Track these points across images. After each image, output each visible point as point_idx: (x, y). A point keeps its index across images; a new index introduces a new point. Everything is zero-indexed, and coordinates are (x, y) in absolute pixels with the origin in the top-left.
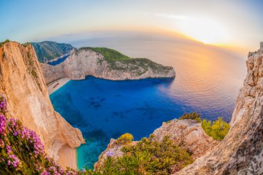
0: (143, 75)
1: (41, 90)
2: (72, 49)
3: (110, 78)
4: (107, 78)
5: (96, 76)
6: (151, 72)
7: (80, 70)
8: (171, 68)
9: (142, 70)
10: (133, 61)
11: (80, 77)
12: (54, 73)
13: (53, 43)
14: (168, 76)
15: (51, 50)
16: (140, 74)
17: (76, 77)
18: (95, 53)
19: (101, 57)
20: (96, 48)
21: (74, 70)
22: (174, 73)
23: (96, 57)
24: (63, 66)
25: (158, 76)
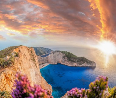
0: (82, 65)
1: (36, 67)
2: (51, 51)
3: (68, 65)
4: (67, 65)
5: (62, 64)
6: (86, 64)
7: (55, 60)
8: (94, 62)
9: (82, 63)
10: (78, 58)
11: (55, 63)
12: (43, 60)
13: (43, 48)
14: (93, 66)
15: (42, 51)
16: (81, 64)
17: (53, 63)
18: (62, 53)
19: (64, 55)
20: (62, 51)
21: (52, 60)
22: (96, 65)
23: (62, 55)
24: (47, 58)
25: (89, 65)
